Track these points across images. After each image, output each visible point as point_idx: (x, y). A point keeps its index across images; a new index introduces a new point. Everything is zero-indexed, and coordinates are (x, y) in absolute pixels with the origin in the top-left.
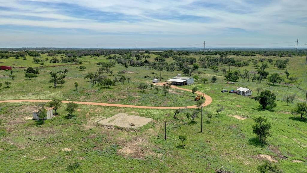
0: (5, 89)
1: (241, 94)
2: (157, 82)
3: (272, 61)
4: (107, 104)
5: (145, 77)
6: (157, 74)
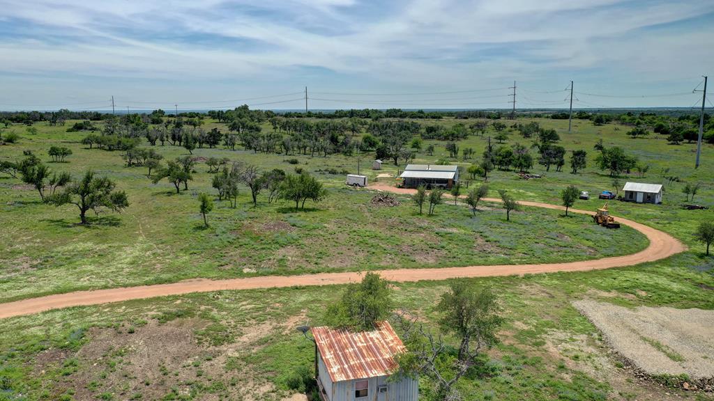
1: (640, 198)
2: (365, 182)
6: (307, 164)
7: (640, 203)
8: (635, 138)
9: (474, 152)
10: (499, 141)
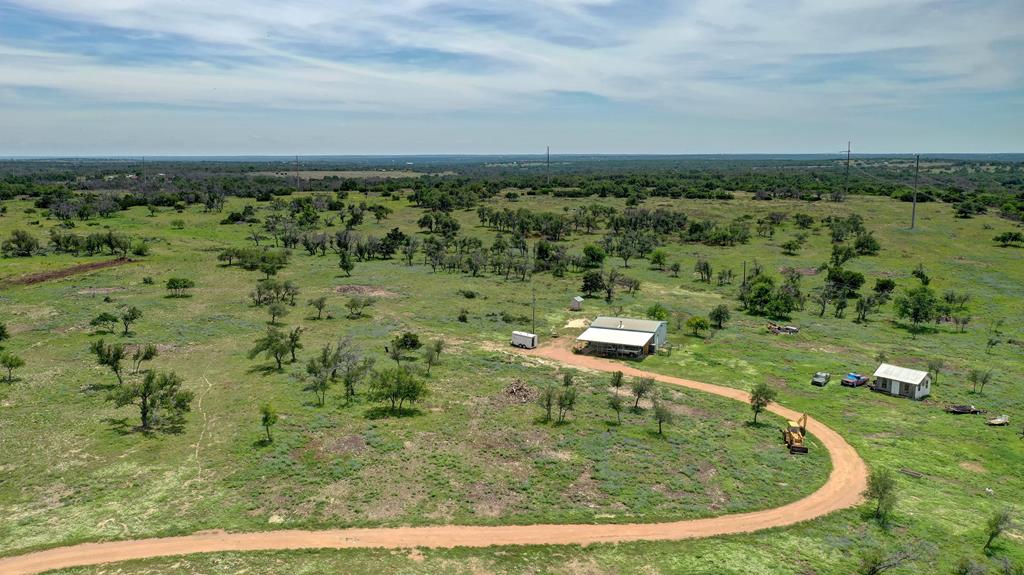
1: (895, 390)
3: (811, 221)
5: (463, 319)
6: (486, 298)
7: (895, 396)
8: (1005, 246)
9: (735, 276)
10: (788, 251)
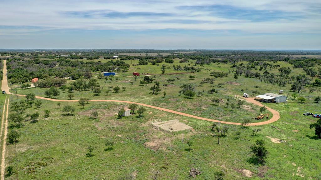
0: (114, 94)
2: (247, 97)
4: (176, 112)
